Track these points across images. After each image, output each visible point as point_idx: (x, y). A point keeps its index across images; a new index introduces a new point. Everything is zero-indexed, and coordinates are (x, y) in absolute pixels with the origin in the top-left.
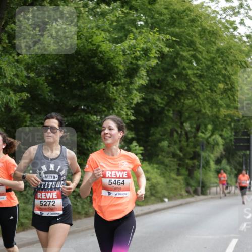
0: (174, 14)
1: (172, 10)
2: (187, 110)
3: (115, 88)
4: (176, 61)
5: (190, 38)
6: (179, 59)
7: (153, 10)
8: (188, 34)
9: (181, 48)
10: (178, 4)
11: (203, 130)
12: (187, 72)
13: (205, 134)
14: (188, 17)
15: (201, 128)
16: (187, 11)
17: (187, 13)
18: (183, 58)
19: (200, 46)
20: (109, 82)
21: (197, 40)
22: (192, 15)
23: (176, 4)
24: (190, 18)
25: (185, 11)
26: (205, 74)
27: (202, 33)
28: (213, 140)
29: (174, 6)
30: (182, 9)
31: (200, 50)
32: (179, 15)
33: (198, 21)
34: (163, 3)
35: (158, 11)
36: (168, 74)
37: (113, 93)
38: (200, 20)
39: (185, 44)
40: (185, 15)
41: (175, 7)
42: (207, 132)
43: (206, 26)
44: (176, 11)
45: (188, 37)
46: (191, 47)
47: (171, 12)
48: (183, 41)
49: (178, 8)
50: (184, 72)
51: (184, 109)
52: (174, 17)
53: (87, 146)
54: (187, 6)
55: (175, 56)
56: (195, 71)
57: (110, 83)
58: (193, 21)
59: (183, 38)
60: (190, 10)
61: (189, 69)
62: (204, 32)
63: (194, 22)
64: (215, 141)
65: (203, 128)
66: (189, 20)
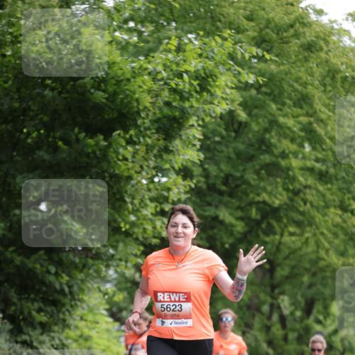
0: (268, 30)
1: (264, 22)
2: (286, 258)
3: (130, 148)
4: (267, 136)
5: (300, 88)
6: (273, 133)
7: (220, 21)
8: (297, 80)
9: (280, 110)
10: (278, 10)
11: (321, 318)
12: (291, 163)
13: (324, 326)
14: (298, 39)
15: (315, 311)
16: (298, 25)
17: (295, 31)
18: (284, 132)
19: (323, 109)
20: (118, 132)
21: (317, 94)
22: (309, 36)
23: (273, 9)
24: (303, 40)
25: (292, 26)
26: (332, 171)
27: (328, 80)
28: (342, 340)
29: (267, 13)
30: (287, 20)
31: (323, 116)
32: (278, 34)
33: (321, 49)
34: (243, 4)
35: (231, 23)
36: (249, 165)
37: (126, 159)
38: (325, 48)
39: (288, 101)
40: (292, 36)
41: (271, 15)
42: (329, 322)
43: (339, 63)
44: (273, 24)
45: (296, 85)
46: (301, 108)
47: (262, 26)
48: (286, 94)
49: (277, 19)
50: (283, 163)
51: (281, 256)
52: (267, 38)
53: (61, 284)
54: (297, 14)
55: (267, 125)
56: (309, 164)
57: (119, 135)
58: (310, 48)
59: (286, 87)
60: (304, 24)
61: (296, 157)
62: (333, 78)
63: (312, 52)
64: (346, 343)
65: (318, 312)
66: (302, 46)
